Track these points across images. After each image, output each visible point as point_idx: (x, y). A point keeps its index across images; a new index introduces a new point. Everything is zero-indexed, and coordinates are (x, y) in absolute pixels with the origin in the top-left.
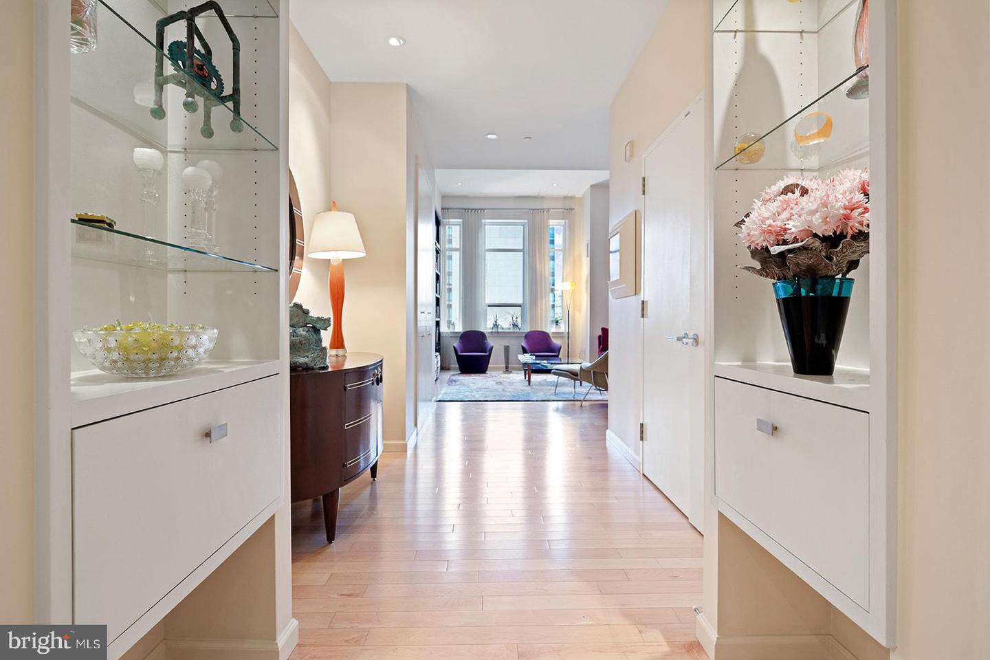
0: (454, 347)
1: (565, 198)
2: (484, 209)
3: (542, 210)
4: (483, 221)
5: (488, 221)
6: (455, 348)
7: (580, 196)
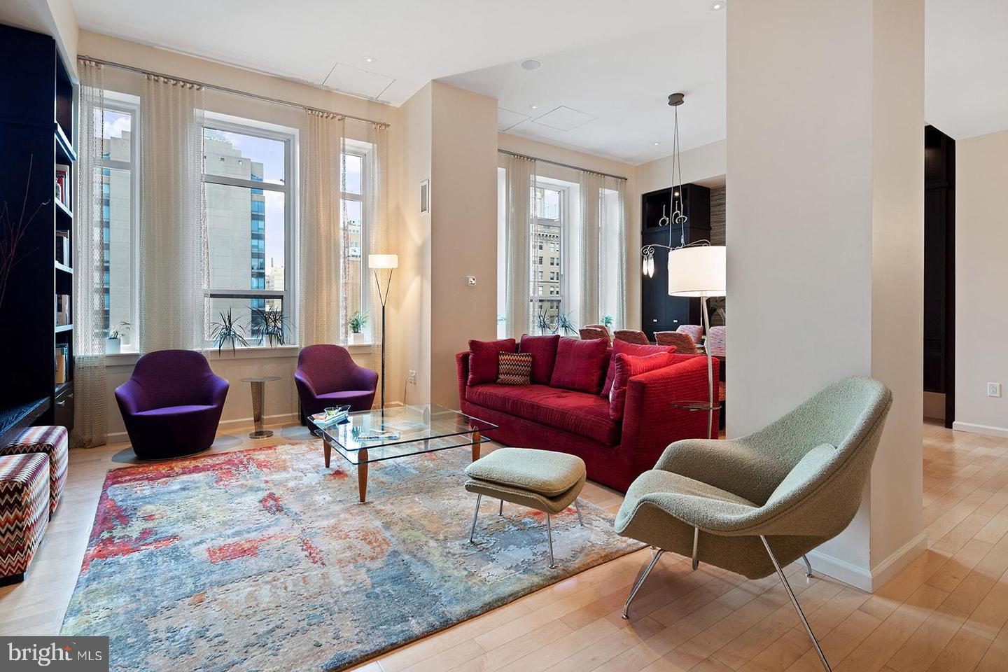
0: (117, 395)
1: (371, 103)
2: (200, 85)
3: (328, 115)
4: (197, 112)
5: (208, 114)
6: (119, 399)
7: (398, 105)
